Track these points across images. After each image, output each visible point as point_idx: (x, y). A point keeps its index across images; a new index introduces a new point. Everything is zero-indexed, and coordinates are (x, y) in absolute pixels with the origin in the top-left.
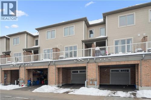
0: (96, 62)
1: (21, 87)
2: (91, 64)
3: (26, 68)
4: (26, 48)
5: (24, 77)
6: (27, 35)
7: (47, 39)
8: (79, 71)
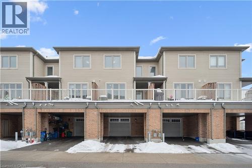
0: (161, 108)
1: (29, 144)
2: (154, 111)
3: (39, 111)
4: (31, 76)
5: (35, 127)
6: (33, 56)
7: (75, 67)
8: (120, 119)
